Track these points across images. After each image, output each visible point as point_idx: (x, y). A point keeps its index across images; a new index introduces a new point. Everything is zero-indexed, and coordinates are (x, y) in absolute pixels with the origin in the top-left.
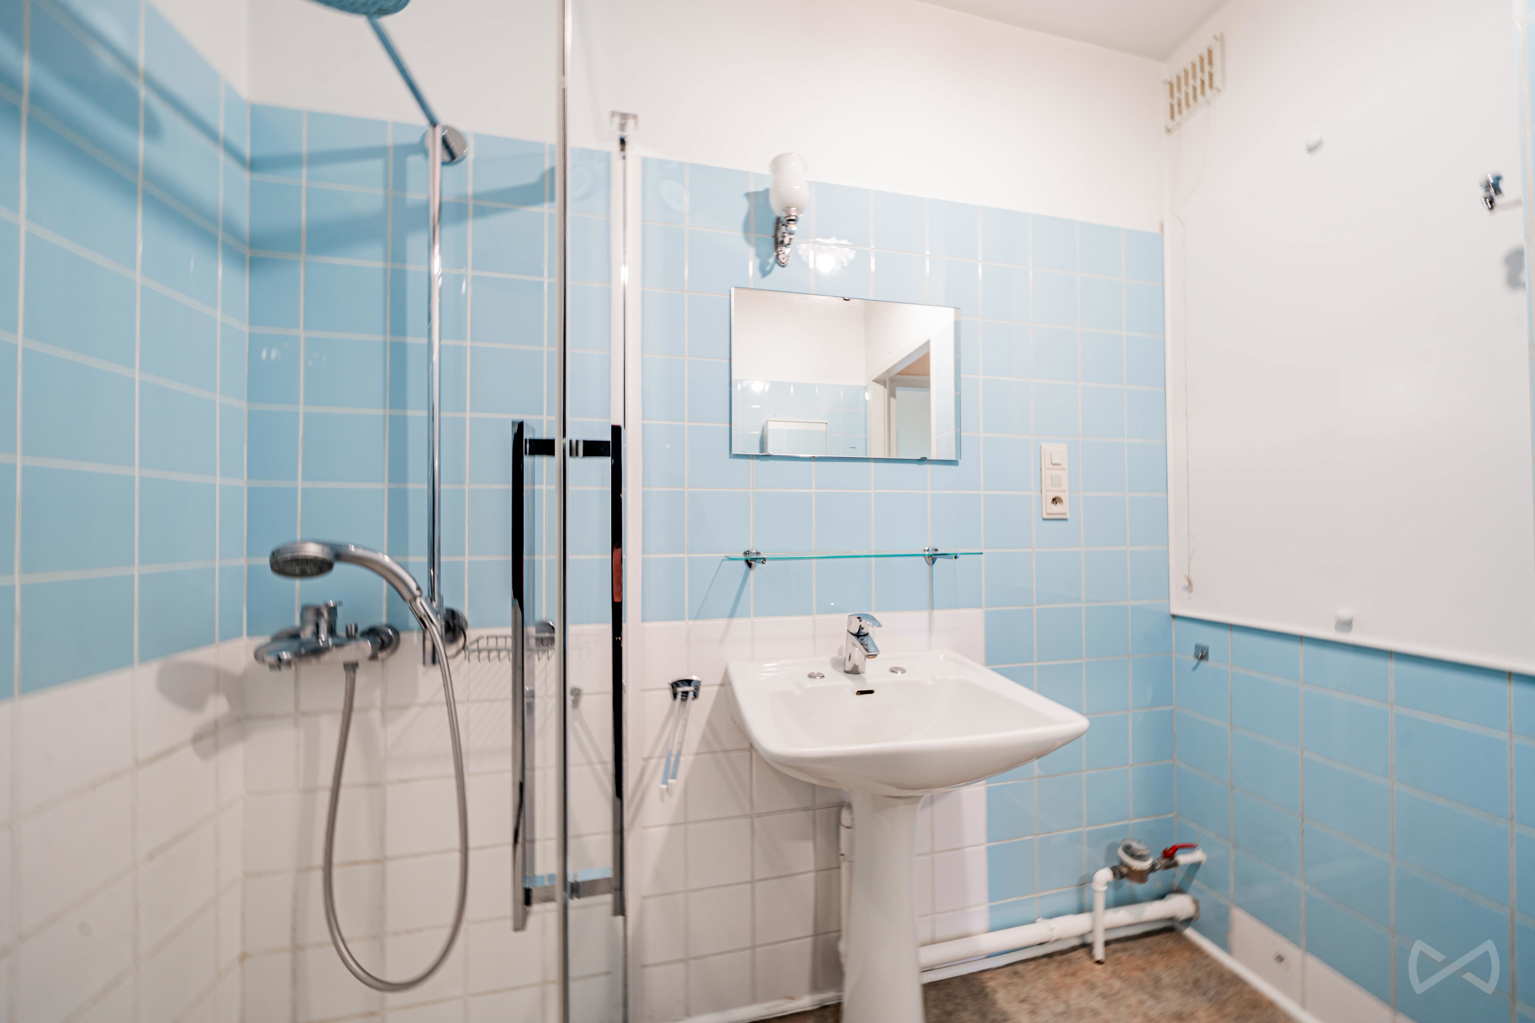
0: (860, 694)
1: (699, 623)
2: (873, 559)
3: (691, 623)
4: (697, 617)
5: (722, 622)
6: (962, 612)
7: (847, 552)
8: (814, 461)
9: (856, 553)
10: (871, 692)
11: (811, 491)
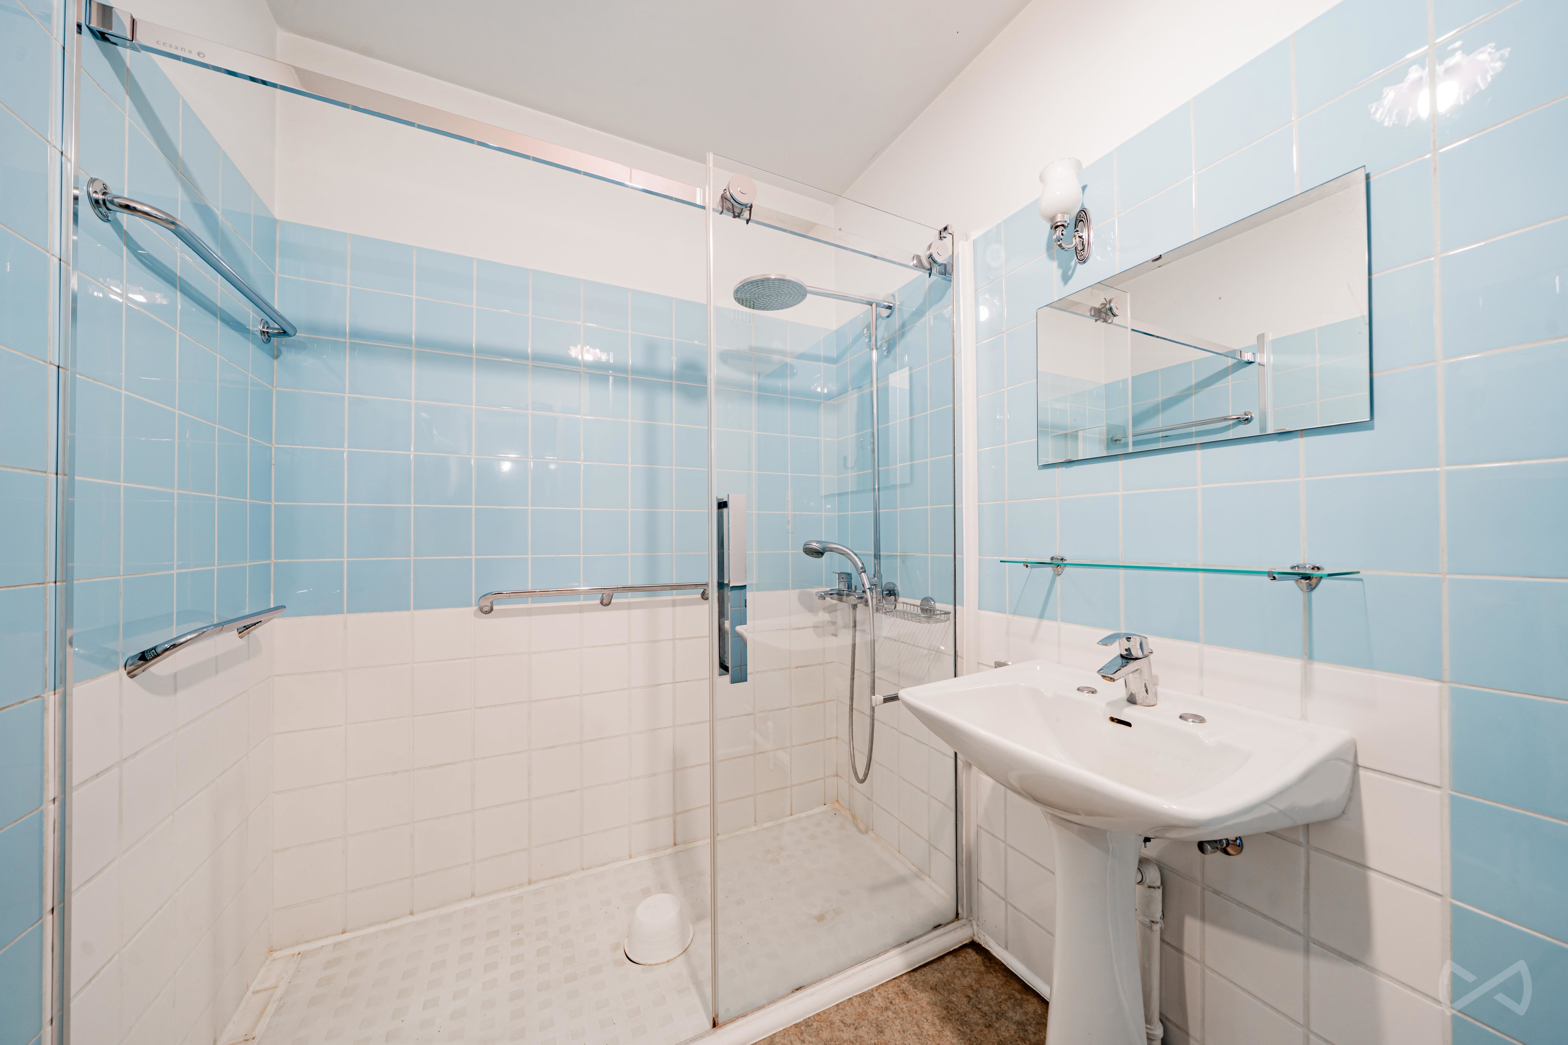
0: (1117, 722)
1: (1017, 618)
2: (1201, 575)
3: (1010, 616)
4: (1015, 613)
5: (1033, 621)
6: (1379, 676)
7: (1162, 564)
8: (1121, 460)
9: (1175, 565)
10: (1129, 724)
11: (1118, 493)
